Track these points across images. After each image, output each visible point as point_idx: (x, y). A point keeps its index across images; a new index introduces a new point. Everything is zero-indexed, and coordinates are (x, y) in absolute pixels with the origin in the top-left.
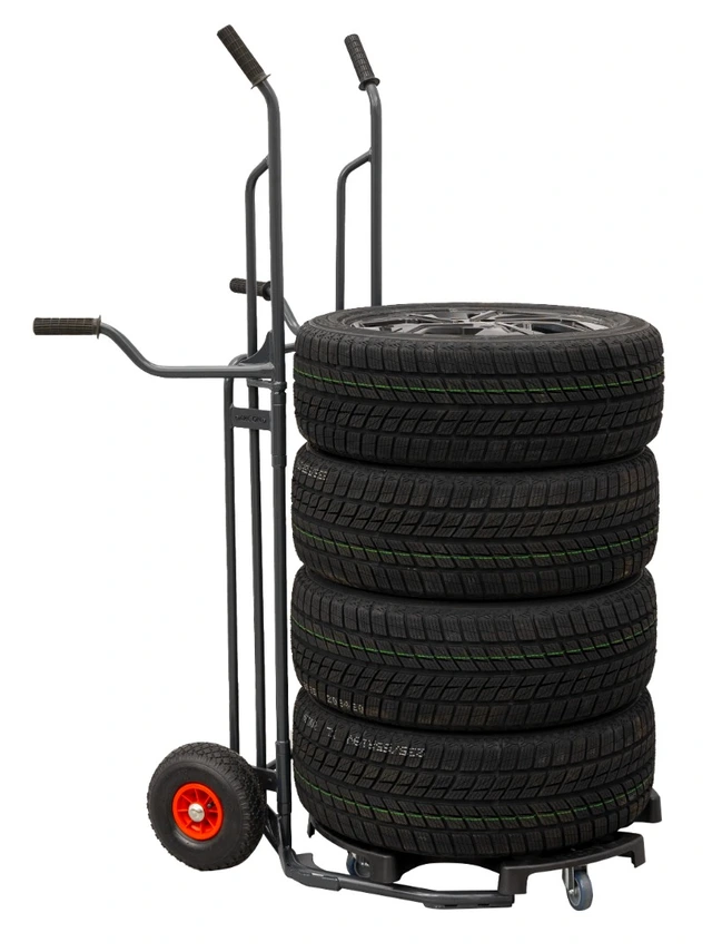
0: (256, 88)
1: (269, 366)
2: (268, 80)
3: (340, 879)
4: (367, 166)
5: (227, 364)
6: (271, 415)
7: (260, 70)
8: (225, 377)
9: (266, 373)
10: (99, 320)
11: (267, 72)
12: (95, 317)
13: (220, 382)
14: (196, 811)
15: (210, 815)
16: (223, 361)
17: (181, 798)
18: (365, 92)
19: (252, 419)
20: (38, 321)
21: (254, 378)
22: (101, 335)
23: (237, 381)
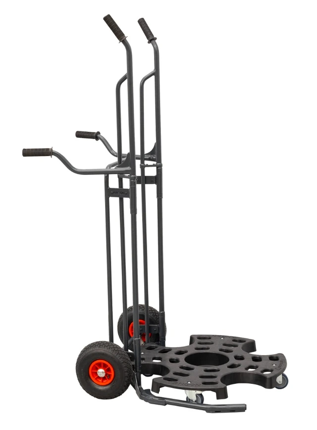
0: (121, 43)
1: (128, 168)
2: (127, 39)
3: (167, 401)
5: (105, 168)
6: (130, 191)
7: (123, 34)
8: (105, 174)
9: (127, 172)
10: (52, 149)
11: (126, 36)
12: (50, 147)
13: (103, 176)
14: (101, 372)
16: (103, 166)
19: (120, 193)
20: (24, 150)
21: (121, 174)
22: (53, 156)
23: (110, 176)
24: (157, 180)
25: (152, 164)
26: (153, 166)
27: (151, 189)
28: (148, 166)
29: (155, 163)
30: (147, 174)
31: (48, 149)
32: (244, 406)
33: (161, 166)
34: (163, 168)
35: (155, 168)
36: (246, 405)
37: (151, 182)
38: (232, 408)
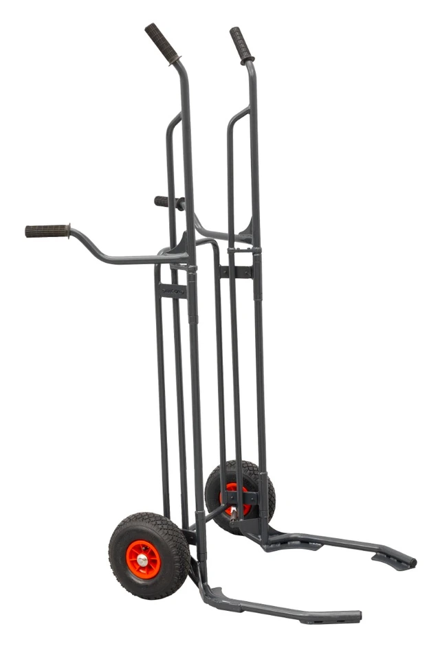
0: (172, 65)
1: (185, 255)
2: (180, 60)
3: (243, 605)
4: (248, 116)
5: (156, 254)
6: (187, 289)
7: (174, 53)
8: (155, 264)
9: (183, 260)
10: (69, 226)
11: (179, 55)
12: (66, 224)
13: (152, 267)
14: (142, 559)
15: (152, 562)
16: (153, 252)
17: (131, 552)
18: (245, 67)
19: (174, 291)
20: (28, 228)
21: (174, 263)
22: (71, 237)
23: (163, 266)
24: (254, 272)
25: (246, 248)
26: (248, 250)
27: (245, 286)
28: (239, 251)
29: (251, 246)
30: (238, 263)
31: (63, 227)
32: (358, 614)
33: (260, 252)
34: (263, 254)
35: (251, 253)
36: (361, 612)
37: (246, 276)
38: (340, 617)
